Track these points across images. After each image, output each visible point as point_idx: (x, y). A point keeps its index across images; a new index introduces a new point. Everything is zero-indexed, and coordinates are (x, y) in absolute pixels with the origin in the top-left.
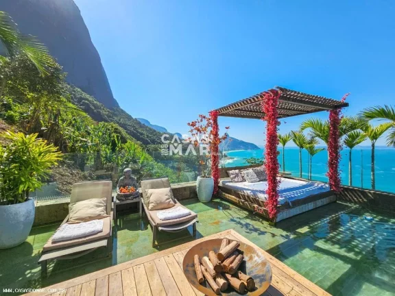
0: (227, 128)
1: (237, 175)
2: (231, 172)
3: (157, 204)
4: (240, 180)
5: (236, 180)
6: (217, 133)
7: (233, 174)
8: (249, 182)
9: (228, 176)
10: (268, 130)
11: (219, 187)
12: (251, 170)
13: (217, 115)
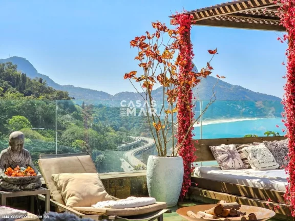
0: (211, 52)
1: (231, 155)
2: (218, 148)
3: (83, 197)
4: (237, 166)
5: (229, 164)
6: (189, 61)
7: (223, 153)
8: (257, 169)
9: (211, 156)
10: (290, 58)
11: (194, 179)
12: (262, 146)
13: (189, 24)
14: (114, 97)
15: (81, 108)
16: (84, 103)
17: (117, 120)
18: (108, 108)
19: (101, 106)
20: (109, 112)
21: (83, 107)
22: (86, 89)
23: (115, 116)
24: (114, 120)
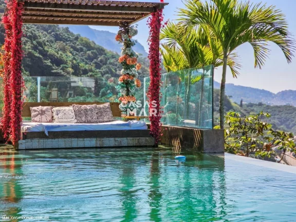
7: (35, 111)
14: (276, 96)
15: (238, 106)
16: (241, 101)
17: (278, 118)
18: (268, 107)
19: (260, 104)
20: (269, 110)
21: (241, 105)
22: (247, 88)
23: (275, 115)
24: (274, 118)
